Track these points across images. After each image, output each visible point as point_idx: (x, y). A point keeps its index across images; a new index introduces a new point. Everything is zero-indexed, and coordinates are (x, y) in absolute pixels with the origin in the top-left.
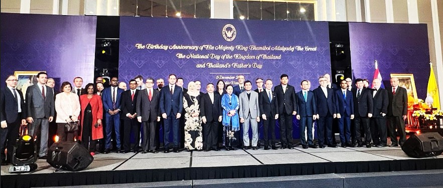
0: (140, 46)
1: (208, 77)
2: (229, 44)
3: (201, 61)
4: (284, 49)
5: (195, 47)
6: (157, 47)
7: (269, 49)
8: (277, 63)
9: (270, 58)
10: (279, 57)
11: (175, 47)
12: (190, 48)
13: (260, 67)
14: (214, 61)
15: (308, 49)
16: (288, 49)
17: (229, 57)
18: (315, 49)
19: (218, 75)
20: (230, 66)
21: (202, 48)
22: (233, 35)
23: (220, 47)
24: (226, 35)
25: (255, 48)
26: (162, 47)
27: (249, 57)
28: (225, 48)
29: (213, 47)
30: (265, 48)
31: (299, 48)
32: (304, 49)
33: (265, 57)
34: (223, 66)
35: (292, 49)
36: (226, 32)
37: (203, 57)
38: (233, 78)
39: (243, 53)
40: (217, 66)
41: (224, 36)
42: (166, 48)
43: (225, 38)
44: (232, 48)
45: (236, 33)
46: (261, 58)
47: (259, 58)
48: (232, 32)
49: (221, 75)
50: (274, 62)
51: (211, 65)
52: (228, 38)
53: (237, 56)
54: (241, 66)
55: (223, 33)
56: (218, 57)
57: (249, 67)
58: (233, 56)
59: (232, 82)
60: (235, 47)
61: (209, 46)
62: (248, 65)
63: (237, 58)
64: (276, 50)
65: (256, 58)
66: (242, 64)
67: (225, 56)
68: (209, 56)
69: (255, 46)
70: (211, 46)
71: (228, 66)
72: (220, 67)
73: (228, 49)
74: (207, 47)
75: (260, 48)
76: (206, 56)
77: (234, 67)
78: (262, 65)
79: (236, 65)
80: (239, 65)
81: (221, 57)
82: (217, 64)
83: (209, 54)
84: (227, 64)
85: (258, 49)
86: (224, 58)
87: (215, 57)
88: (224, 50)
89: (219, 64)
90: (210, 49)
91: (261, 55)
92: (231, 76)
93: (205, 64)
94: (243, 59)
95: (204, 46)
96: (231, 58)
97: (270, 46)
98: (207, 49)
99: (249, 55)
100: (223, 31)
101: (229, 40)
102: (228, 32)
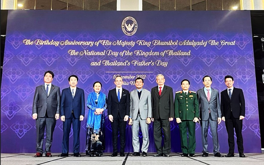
0: (28, 42)
1: (104, 76)
2: (129, 39)
3: (96, 58)
4: (194, 44)
5: (90, 42)
6: (47, 43)
7: (176, 44)
8: (186, 60)
9: (177, 54)
10: (189, 54)
11: (67, 43)
12: (84, 43)
13: (165, 64)
14: (111, 59)
15: (224, 43)
16: (199, 44)
17: (128, 53)
18: (233, 43)
19: (115, 74)
20: (129, 64)
21: (98, 44)
22: (133, 28)
23: (119, 43)
24: (126, 28)
25: (159, 43)
26: (52, 43)
27: (151, 53)
28: (124, 44)
30: (170, 43)
31: (214, 43)
32: (220, 43)
33: (171, 53)
34: (121, 64)
35: (204, 44)
36: (126, 25)
37: (98, 53)
38: (133, 77)
39: (145, 49)
40: (114, 64)
41: (124, 30)
42: (57, 44)
44: (132, 44)
45: (137, 26)
46: (166, 55)
47: (163, 54)
48: (133, 25)
49: (118, 73)
50: (183, 59)
51: (107, 63)
52: (129, 32)
53: (138, 53)
54: (143, 64)
55: (122, 26)
56: (116, 54)
57: (152, 65)
58: (133, 53)
59: (131, 83)
60: (136, 42)
61: (106, 41)
62: (150, 63)
63: (138, 54)
64: (184, 45)
65: (160, 54)
66: (144, 61)
67: (124, 52)
68: (105, 53)
69: (159, 41)
70: (108, 41)
71: (127, 63)
72: (118, 65)
73: (128, 44)
74: (104, 42)
75: (165, 42)
76: (103, 53)
77: (135, 65)
78: (167, 63)
79: (137, 63)
80: (140, 63)
81: (119, 53)
82: (115, 61)
83: (105, 51)
84: (126, 61)
85: (163, 44)
86: (122, 54)
87: (112, 53)
88: (123, 46)
89: (116, 61)
90: (107, 44)
91: (166, 51)
92: (130, 75)
93: (101, 61)
94: (145, 56)
95: (101, 41)
96: (130, 54)
97: (177, 41)
98: (103, 44)
99: (152, 51)
100: (122, 24)
101: (129, 34)
102: (128, 25)
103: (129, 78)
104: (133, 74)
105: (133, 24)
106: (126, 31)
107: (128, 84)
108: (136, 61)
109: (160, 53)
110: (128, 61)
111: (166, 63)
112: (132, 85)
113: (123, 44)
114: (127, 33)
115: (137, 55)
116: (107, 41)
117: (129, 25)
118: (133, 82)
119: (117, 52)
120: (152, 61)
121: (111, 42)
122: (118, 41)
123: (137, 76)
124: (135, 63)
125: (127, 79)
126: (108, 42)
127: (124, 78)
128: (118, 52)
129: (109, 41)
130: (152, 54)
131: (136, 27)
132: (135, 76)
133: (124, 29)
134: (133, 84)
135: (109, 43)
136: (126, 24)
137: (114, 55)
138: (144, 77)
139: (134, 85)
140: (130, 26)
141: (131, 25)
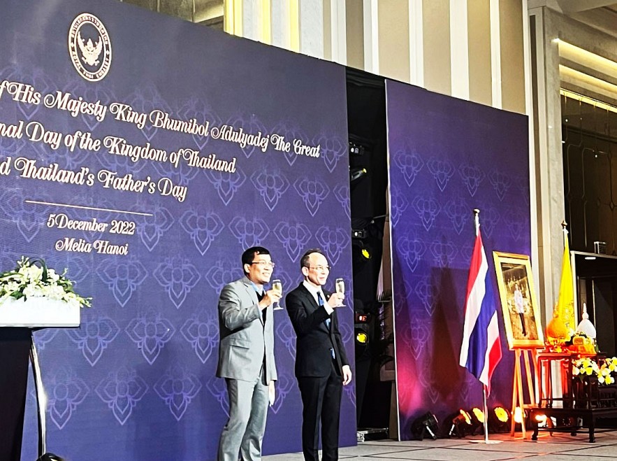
1: (20, 214)
2: (90, 93)
4: (242, 139)
7: (205, 132)
8: (226, 186)
9: (206, 164)
10: (230, 168)
13: (181, 193)
14: (40, 154)
15: (302, 149)
16: (253, 140)
17: (89, 143)
18: (315, 152)
19: (52, 210)
20: (91, 179)
22: (101, 58)
23: (62, 101)
25: (167, 122)
27: (147, 153)
28: (77, 107)
29: (38, 97)
30: (193, 128)
31: (282, 145)
32: (292, 147)
33: (194, 159)
34: (68, 177)
35: (261, 142)
36: (81, 42)
38: (102, 227)
39: (130, 134)
40: (50, 174)
41: (74, 56)
43: (78, 66)
44: (98, 111)
45: (110, 53)
46: (183, 163)
47: (177, 160)
48: (99, 46)
49: (62, 210)
50: (219, 182)
51: (30, 169)
52: (87, 66)
53: (114, 145)
54: (126, 184)
55: (71, 45)
56: (55, 140)
57: (149, 190)
58: (102, 142)
59: (98, 245)
60: (108, 108)
61: (25, 87)
62: (146, 183)
63: (115, 151)
64: (223, 138)
65: (169, 159)
66: (131, 176)
67: (76, 137)
68: (23, 131)
69: (167, 115)
70: (30, 90)
71: (86, 178)
72: (62, 180)
73: (87, 111)
74: (18, 91)
75: (180, 122)
76: (15, 128)
77: (107, 186)
78: (186, 188)
79: (112, 180)
80: (120, 180)
81: (63, 138)
82: (51, 166)
83: (22, 123)
84: (83, 169)
85: (175, 126)
86: (73, 143)
87: (44, 136)
88: (73, 114)
89: (56, 165)
90: (27, 100)
91: (183, 152)
92: (95, 220)
93: (9, 159)
94: (133, 159)
95: (8, 84)
96: (94, 147)
97: (208, 123)
98: (16, 99)
99: (149, 145)
100: (71, 35)
101: (88, 76)
102: (85, 44)
103: (93, 229)
104: (102, 218)
105: (100, 42)
106: (82, 62)
107: (89, 250)
108: (110, 173)
109: (168, 156)
110: (87, 170)
111: (183, 188)
112: (99, 252)
113: (73, 109)
114: (85, 71)
115: (112, 152)
116: (28, 87)
117: (90, 43)
118: (102, 242)
119: (56, 134)
120: (149, 178)
121: (39, 96)
122: (60, 94)
123: (113, 224)
124: (108, 178)
125: (87, 232)
126: (31, 93)
127: (78, 227)
128: (60, 135)
129: (32, 89)
130: (150, 155)
131: (108, 56)
132: (107, 225)
133: (76, 53)
134: (103, 248)
135: (33, 96)
136: (79, 36)
137: (49, 141)
138: (129, 228)
139: (104, 252)
140: (93, 48)
141: (95, 46)
